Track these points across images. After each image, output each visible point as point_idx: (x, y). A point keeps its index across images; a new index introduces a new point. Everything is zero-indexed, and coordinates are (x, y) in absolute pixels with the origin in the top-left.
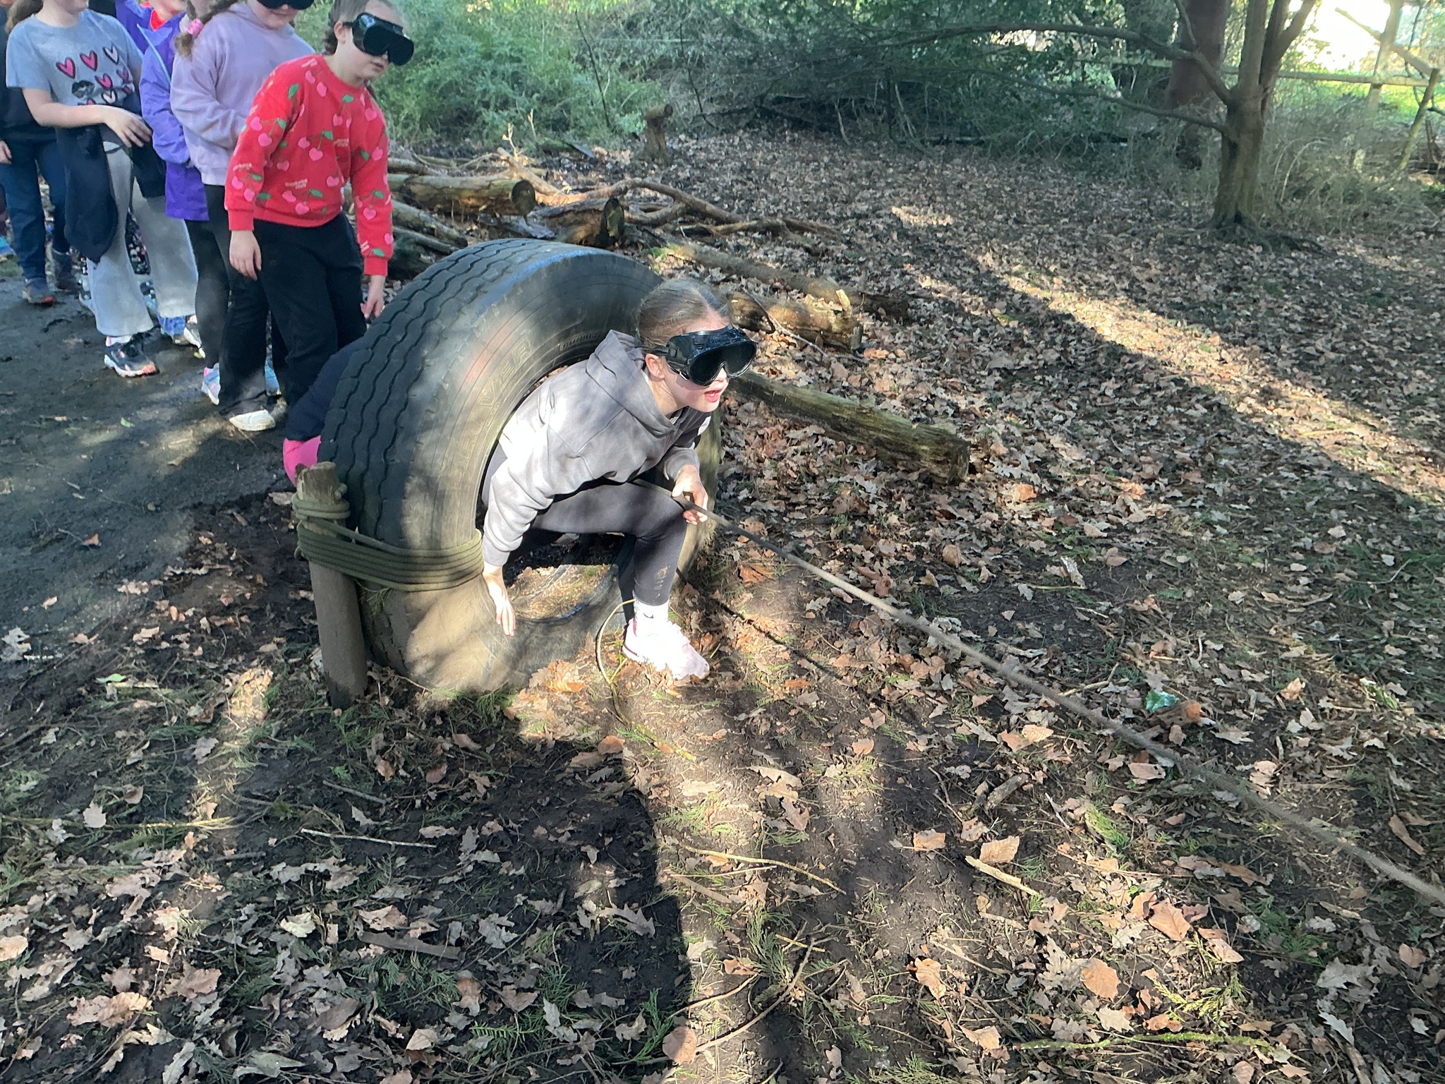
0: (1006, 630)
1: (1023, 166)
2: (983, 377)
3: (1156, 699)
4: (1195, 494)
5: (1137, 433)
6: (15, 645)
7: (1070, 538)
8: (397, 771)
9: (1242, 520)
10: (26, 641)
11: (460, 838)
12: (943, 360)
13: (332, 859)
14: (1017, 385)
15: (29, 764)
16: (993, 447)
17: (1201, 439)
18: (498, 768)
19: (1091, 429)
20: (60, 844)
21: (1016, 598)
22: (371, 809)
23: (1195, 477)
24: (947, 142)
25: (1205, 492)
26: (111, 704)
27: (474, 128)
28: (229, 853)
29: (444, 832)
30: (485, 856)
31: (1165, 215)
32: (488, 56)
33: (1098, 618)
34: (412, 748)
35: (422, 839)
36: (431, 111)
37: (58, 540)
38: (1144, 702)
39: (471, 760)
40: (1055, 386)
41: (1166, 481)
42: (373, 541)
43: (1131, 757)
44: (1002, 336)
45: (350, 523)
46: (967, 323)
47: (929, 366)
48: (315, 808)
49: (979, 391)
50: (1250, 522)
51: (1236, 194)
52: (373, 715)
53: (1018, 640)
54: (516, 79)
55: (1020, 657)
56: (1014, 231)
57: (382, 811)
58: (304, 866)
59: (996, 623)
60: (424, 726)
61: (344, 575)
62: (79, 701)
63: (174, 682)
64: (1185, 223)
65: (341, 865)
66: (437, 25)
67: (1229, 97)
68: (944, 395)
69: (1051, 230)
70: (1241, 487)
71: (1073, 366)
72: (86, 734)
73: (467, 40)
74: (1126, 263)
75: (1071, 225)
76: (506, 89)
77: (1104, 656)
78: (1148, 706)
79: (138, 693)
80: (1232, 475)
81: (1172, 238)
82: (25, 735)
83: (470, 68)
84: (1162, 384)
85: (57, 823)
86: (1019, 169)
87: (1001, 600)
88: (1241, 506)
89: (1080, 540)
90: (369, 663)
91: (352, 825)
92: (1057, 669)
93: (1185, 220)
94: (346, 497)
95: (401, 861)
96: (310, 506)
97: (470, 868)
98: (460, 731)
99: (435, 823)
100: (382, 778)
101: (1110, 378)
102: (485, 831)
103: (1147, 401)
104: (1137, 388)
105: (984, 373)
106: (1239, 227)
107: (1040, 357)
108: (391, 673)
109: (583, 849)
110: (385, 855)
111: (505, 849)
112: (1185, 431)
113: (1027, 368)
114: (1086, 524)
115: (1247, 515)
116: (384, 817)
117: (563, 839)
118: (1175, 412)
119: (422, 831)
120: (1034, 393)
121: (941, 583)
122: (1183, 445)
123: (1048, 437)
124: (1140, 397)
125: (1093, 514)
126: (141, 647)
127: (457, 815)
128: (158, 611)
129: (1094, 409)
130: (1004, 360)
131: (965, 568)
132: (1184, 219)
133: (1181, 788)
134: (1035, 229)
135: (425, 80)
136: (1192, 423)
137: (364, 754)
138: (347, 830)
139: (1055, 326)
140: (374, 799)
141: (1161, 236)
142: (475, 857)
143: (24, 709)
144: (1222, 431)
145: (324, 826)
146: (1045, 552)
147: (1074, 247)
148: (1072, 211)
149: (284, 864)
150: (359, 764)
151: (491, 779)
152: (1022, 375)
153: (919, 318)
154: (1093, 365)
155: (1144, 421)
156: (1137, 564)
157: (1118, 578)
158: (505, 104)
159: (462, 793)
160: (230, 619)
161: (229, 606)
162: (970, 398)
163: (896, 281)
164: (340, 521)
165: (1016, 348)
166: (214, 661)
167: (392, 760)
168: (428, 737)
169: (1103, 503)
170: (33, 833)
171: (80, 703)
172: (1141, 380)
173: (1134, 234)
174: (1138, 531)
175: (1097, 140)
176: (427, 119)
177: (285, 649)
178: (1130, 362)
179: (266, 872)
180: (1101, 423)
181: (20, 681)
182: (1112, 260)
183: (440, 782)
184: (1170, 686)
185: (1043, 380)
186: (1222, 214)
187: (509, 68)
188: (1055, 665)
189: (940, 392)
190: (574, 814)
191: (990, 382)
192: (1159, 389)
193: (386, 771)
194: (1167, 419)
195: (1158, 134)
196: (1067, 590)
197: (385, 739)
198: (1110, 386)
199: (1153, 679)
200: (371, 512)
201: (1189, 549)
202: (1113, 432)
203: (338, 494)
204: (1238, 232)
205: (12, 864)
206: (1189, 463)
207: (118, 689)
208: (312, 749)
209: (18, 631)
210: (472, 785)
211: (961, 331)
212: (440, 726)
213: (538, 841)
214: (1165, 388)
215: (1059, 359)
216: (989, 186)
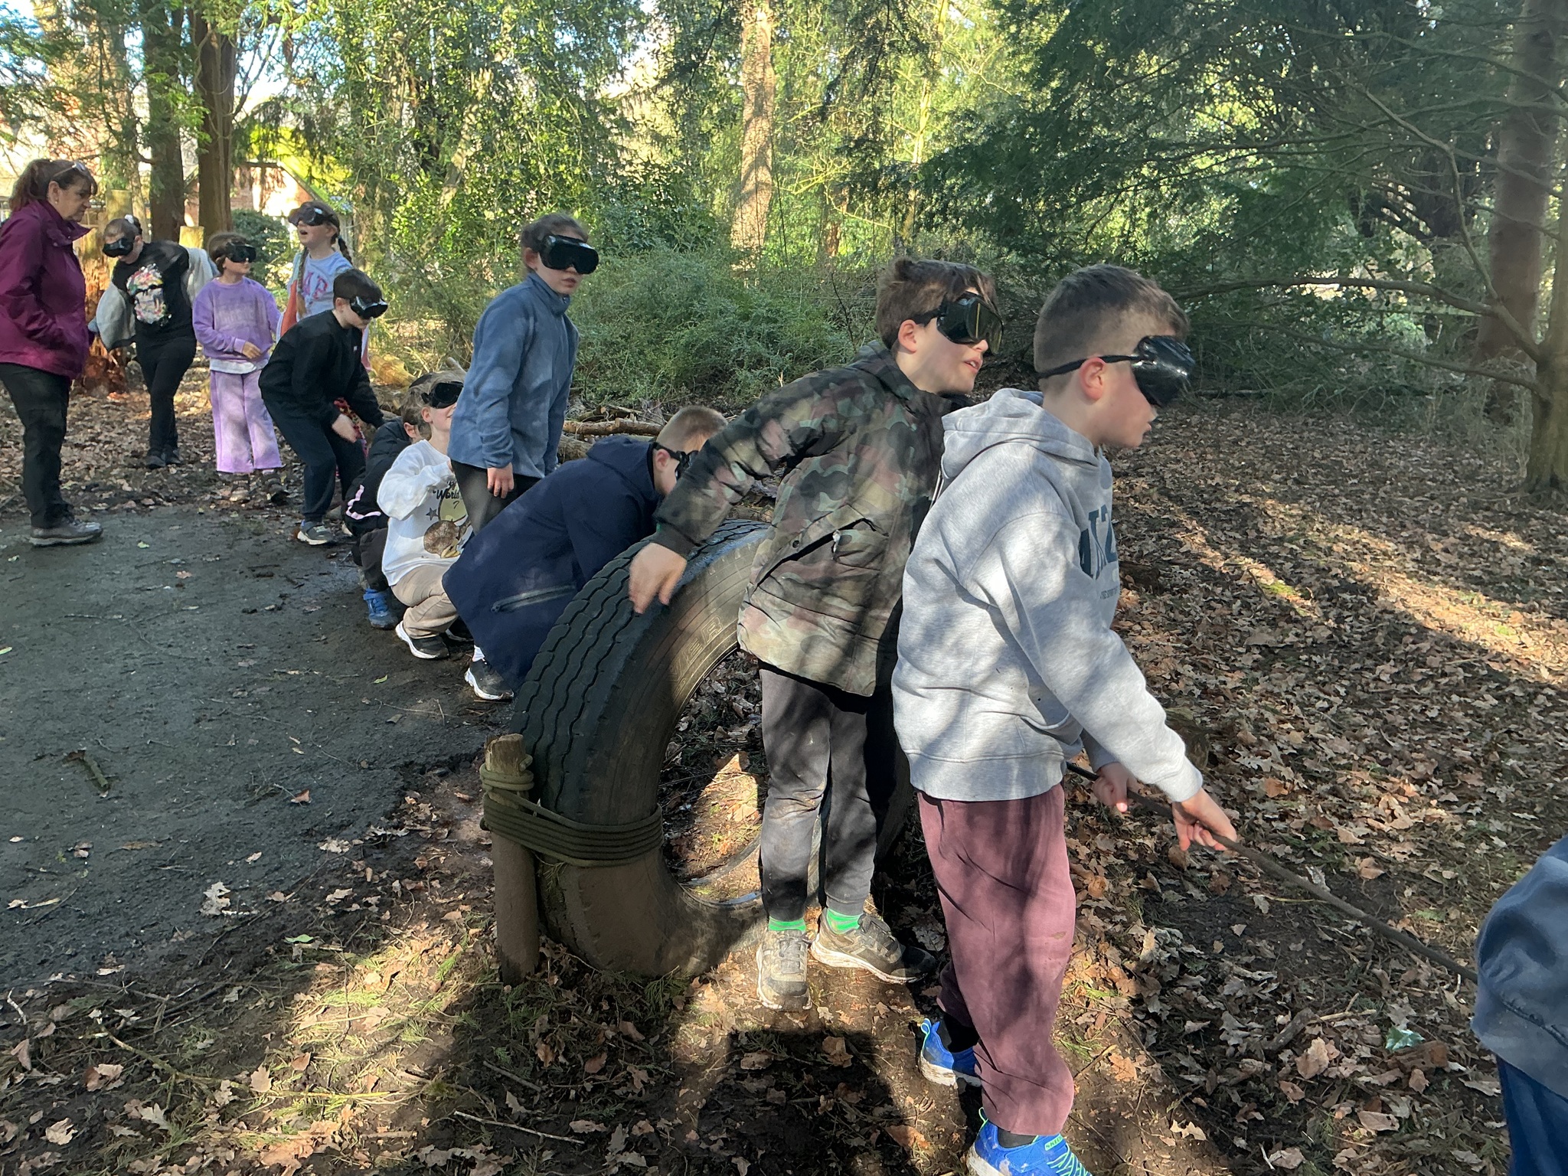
0: (1235, 947)
1: (1310, 421)
2: (1240, 654)
3: (1398, 1037)
4: (1472, 799)
5: (1413, 725)
6: (214, 899)
7: (1321, 843)
8: (556, 1058)
9: (1525, 831)
10: (225, 896)
11: (609, 1137)
12: (1194, 633)
13: (480, 1146)
14: (1278, 665)
15: (209, 1021)
16: (1240, 735)
17: (1488, 735)
18: (659, 1062)
19: (1359, 719)
20: (225, 1107)
21: (1248, 911)
22: (526, 1096)
23: (1474, 780)
24: (1225, 396)
25: (1484, 797)
26: (295, 965)
27: (728, 385)
28: (382, 1131)
29: (594, 1127)
30: (633, 1158)
31: (1471, 477)
32: (745, 317)
33: (1342, 939)
34: (575, 1033)
35: (571, 1133)
36: (687, 370)
37: (272, 794)
38: (1384, 1041)
39: (633, 1051)
40: (1322, 668)
41: (1440, 782)
42: (552, 814)
43: (1362, 1103)
44: (1266, 609)
45: (533, 795)
46: (1228, 593)
47: (1178, 640)
48: (471, 1090)
49: (1233, 669)
50: (1535, 833)
51: (1551, 455)
52: (541, 995)
53: (1246, 959)
54: (771, 339)
55: (1245, 978)
56: (1293, 492)
57: (537, 1099)
58: (451, 1150)
59: (1223, 937)
60: (590, 1010)
61: (523, 846)
62: (265, 960)
63: (358, 946)
64: (1495, 485)
65: (488, 1153)
66: (698, 288)
67: (1537, 352)
68: (1192, 673)
69: (1337, 491)
70: (1528, 793)
71: (1346, 646)
72: (267, 994)
73: (725, 303)
74: (1420, 530)
75: (1361, 487)
76: (760, 348)
77: (1345, 983)
78: (1388, 1045)
79: (322, 955)
80: (1519, 778)
81: (1476, 502)
82: (210, 991)
83: (726, 329)
84: (1447, 670)
85: (226, 1083)
86: (1306, 424)
87: (1231, 912)
88: (1525, 815)
89: (1332, 846)
90: (543, 938)
91: (505, 1112)
92: (1288, 996)
93: (1495, 481)
94: (531, 768)
95: (547, 1155)
96: (494, 776)
97: (615, 1170)
98: (626, 1019)
99: (586, 1118)
100: (541, 1063)
101: (1388, 660)
102: (636, 1131)
103: (1427, 689)
104: (1418, 674)
105: (1240, 650)
106: (1555, 492)
107: (1309, 634)
108: (563, 950)
109: (734, 1160)
110: (533, 1147)
111: (654, 1153)
112: (1469, 725)
113: (1291, 646)
114: (1340, 828)
115: (1533, 826)
116: (537, 1107)
117: (714, 1147)
118: (1460, 703)
119: (572, 1124)
120: (1297, 675)
121: (1164, 888)
122: (1466, 741)
123: (1307, 725)
124: (1421, 683)
125: (1351, 817)
126: (332, 907)
127: (610, 1111)
128: (354, 872)
129: (1366, 696)
130: (1265, 636)
131: (1194, 872)
132: (1493, 481)
133: (1418, 1144)
134: (1318, 490)
135: (682, 341)
136: (1479, 716)
137: (527, 1036)
138: (499, 1116)
139: (1329, 600)
140: (530, 1085)
141: (1464, 500)
142: (621, 1159)
143: (212, 965)
144: (1513, 727)
145: (477, 1110)
146: (1293, 859)
147: (1360, 511)
148: (1363, 472)
149: (432, 1147)
150: (521, 1047)
151: (650, 1074)
152: (1285, 654)
153: (1173, 586)
154: (1370, 645)
155: (1423, 712)
156: (1397, 878)
157: (1371, 894)
158: (759, 362)
159: (618, 1087)
160: (421, 883)
161: (422, 870)
162: (1222, 678)
163: (1150, 546)
164: (523, 792)
165: (1281, 624)
166: (399, 927)
167: (553, 1044)
168: (592, 1023)
169: (1364, 805)
170: (202, 1093)
171: (266, 962)
172: (1424, 665)
173: (1432, 498)
174: (1401, 839)
175: (1398, 393)
176: (682, 379)
177: (468, 918)
178: (1414, 643)
179: (415, 1153)
180: (1371, 712)
181: (214, 936)
182: (1403, 526)
183: (599, 1073)
184: (1416, 1024)
185: (1309, 660)
186: (1536, 476)
187: (765, 328)
188: (1286, 991)
189: (1187, 670)
190: (730, 1120)
191: (1247, 661)
192: (1444, 675)
193: (546, 1057)
194: (1451, 710)
195: (1464, 388)
196: (1311, 904)
197: (550, 1022)
198: (1386, 670)
199: (1396, 1014)
200: (554, 786)
201: (1459, 863)
202: (1386, 722)
203: (523, 766)
204: (1554, 497)
205: (178, 1122)
206: (1469, 763)
207: (304, 950)
208: (478, 1027)
209: (220, 885)
210: (629, 1078)
211: (1220, 602)
212: (607, 1012)
213: (688, 1148)
214: (1452, 674)
215: (1331, 636)
216: (1268, 443)
